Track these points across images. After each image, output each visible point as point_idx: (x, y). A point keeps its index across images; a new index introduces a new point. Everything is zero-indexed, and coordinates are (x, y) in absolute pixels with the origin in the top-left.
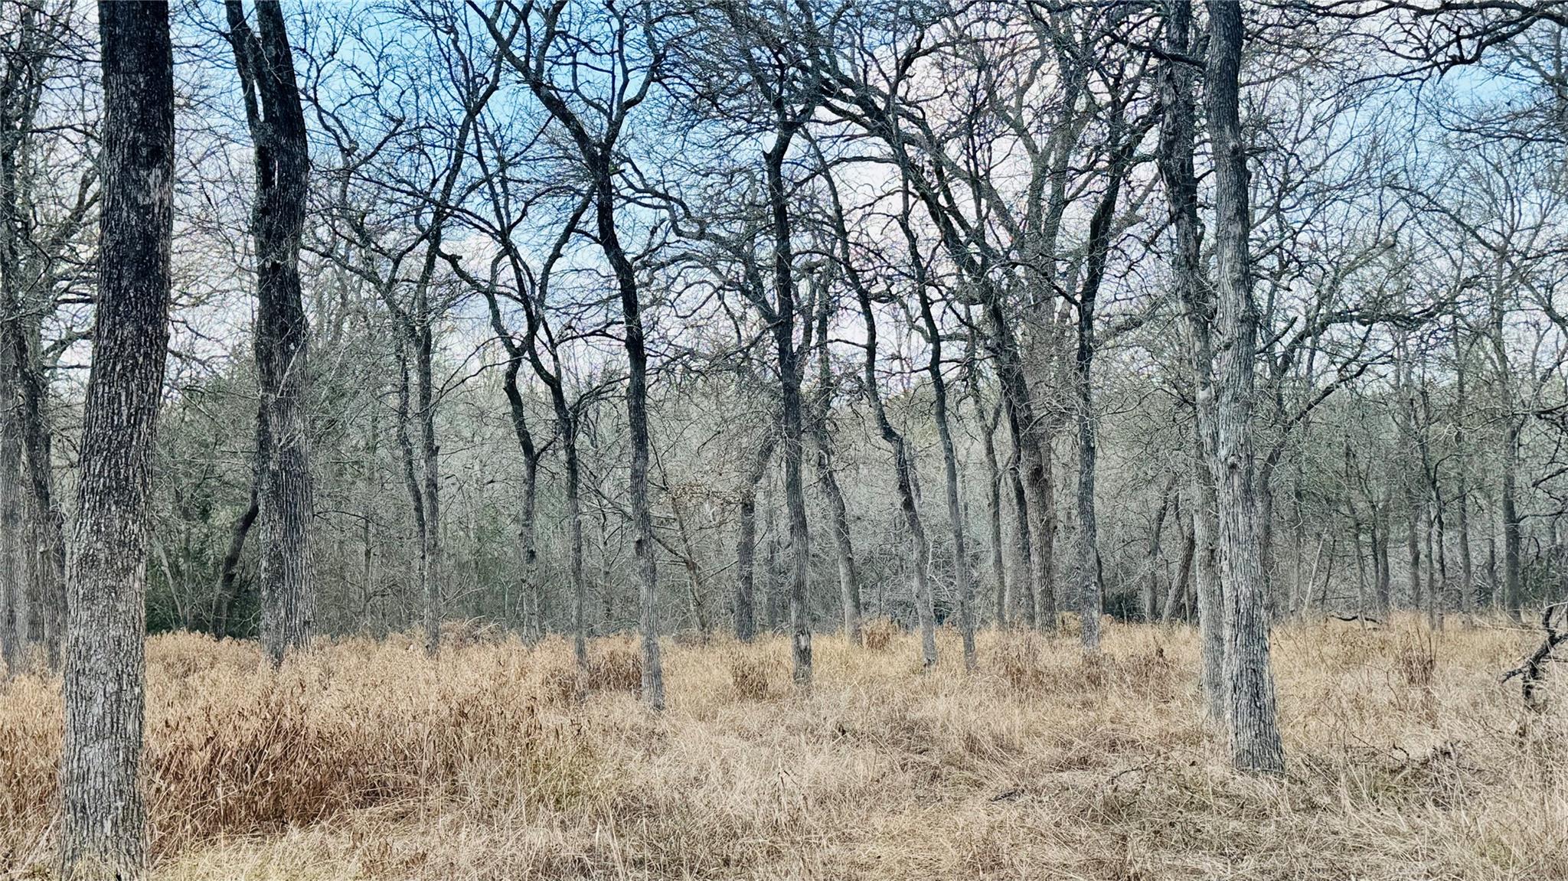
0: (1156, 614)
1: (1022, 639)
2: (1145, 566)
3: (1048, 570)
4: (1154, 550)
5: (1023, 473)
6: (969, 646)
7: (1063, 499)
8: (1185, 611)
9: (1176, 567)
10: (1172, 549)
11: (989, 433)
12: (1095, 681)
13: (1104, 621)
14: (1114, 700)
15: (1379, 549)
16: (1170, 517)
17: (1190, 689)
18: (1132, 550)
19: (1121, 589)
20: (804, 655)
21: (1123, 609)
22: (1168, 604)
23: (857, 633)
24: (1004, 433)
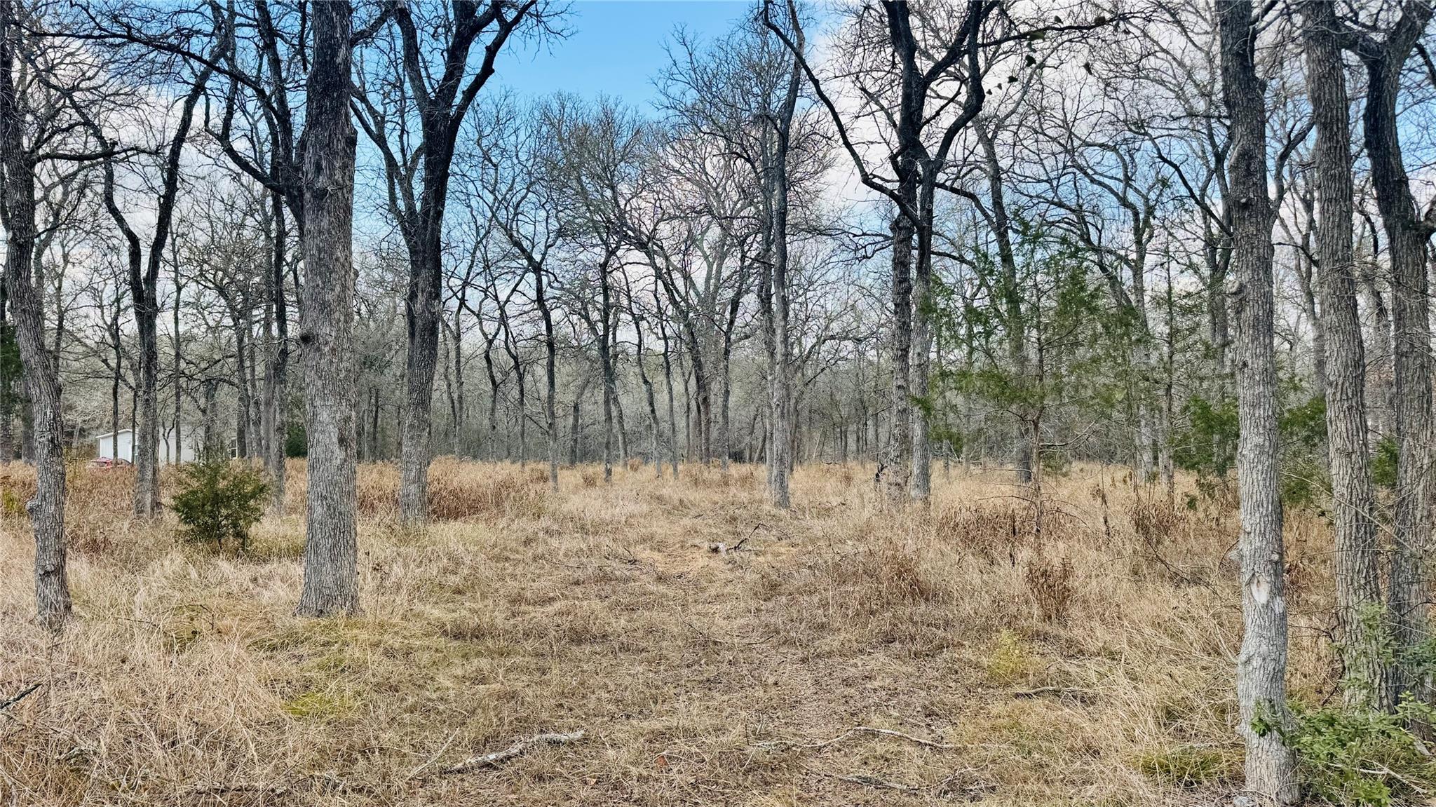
0: (751, 459)
1: (697, 467)
2: (747, 439)
3: (707, 440)
4: (752, 433)
5: (700, 399)
6: (675, 469)
7: (716, 410)
8: (762, 459)
9: (760, 440)
10: (759, 432)
11: (686, 382)
12: (726, 484)
13: (730, 462)
14: (733, 490)
15: (844, 435)
16: (758, 419)
17: (762, 487)
18: (742, 432)
19: (737, 449)
20: (609, 472)
21: (738, 457)
22: (756, 456)
23: (626, 464)
24: (693, 381)
